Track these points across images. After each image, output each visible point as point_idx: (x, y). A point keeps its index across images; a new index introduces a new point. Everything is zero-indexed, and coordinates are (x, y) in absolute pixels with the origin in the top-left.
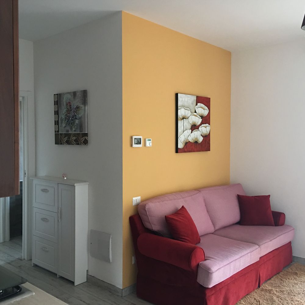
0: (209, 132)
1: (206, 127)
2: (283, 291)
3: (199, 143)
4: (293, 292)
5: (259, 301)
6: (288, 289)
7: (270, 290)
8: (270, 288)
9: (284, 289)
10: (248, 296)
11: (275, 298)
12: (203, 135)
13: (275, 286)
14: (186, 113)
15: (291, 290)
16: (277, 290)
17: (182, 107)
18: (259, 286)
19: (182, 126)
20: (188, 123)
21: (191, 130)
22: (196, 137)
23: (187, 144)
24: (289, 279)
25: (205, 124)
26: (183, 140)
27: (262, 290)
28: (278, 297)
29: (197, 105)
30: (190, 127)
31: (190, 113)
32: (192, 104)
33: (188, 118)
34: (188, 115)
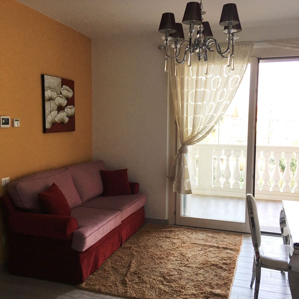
0: (74, 113)
1: (71, 108)
2: (140, 246)
3: (65, 123)
4: (147, 246)
5: (122, 257)
6: (143, 244)
7: (129, 247)
8: (130, 245)
9: (140, 245)
10: (113, 255)
11: (134, 253)
12: (68, 116)
13: (133, 244)
14: (53, 95)
15: (146, 244)
16: (136, 246)
17: (49, 89)
18: (121, 246)
19: (48, 107)
20: (55, 105)
21: (57, 111)
22: (62, 118)
23: (54, 124)
24: (143, 236)
25: (70, 106)
26: (50, 120)
27: (124, 248)
28: (136, 252)
29: (62, 87)
30: (56, 108)
31: (56, 95)
32: (58, 85)
33: (54, 100)
34: (55, 97)
